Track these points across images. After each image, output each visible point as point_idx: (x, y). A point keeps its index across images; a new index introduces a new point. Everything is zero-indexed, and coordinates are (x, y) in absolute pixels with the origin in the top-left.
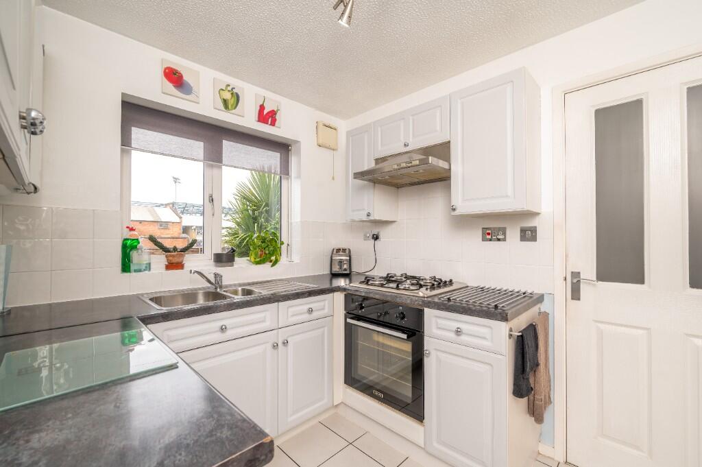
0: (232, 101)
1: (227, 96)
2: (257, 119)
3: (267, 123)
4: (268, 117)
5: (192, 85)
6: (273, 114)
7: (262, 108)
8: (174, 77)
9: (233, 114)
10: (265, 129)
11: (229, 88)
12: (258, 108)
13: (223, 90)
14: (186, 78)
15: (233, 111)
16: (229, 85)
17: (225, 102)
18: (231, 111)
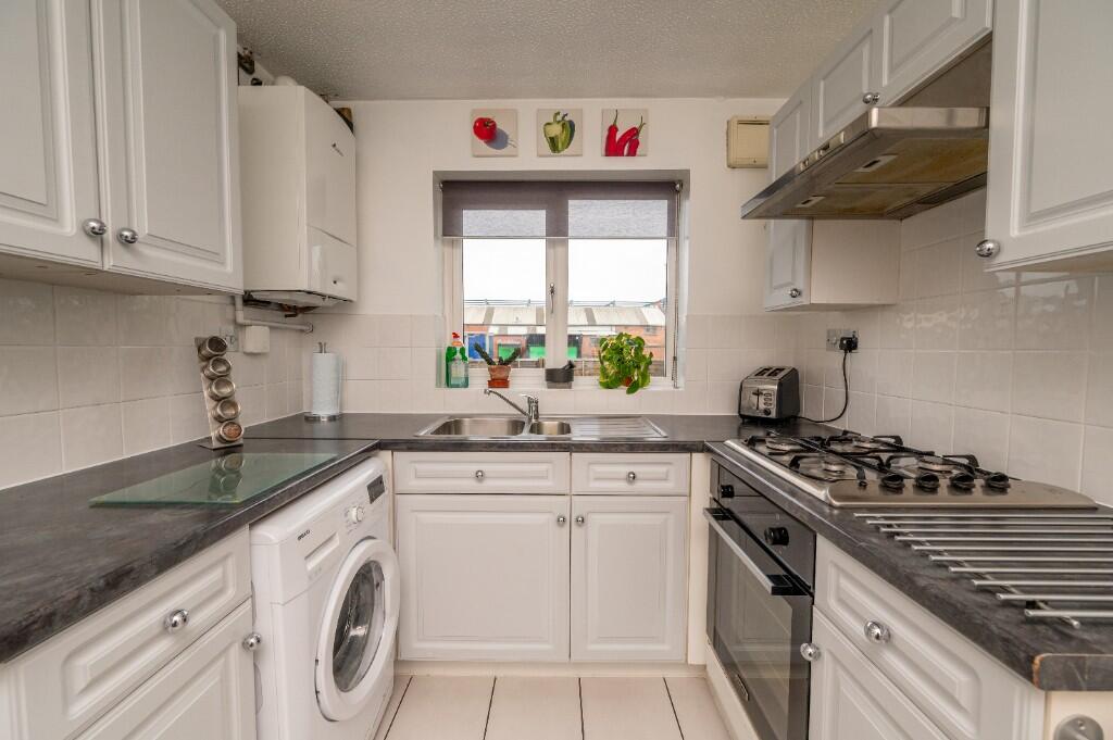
0: (563, 134)
1: (556, 130)
2: (604, 153)
3: (622, 155)
4: (621, 142)
5: (508, 133)
6: (633, 134)
7: (613, 130)
8: (486, 131)
9: (564, 156)
10: (621, 165)
11: (559, 118)
12: (606, 133)
13: (549, 124)
14: (500, 126)
15: (566, 151)
16: (558, 113)
17: (553, 143)
18: (562, 153)
